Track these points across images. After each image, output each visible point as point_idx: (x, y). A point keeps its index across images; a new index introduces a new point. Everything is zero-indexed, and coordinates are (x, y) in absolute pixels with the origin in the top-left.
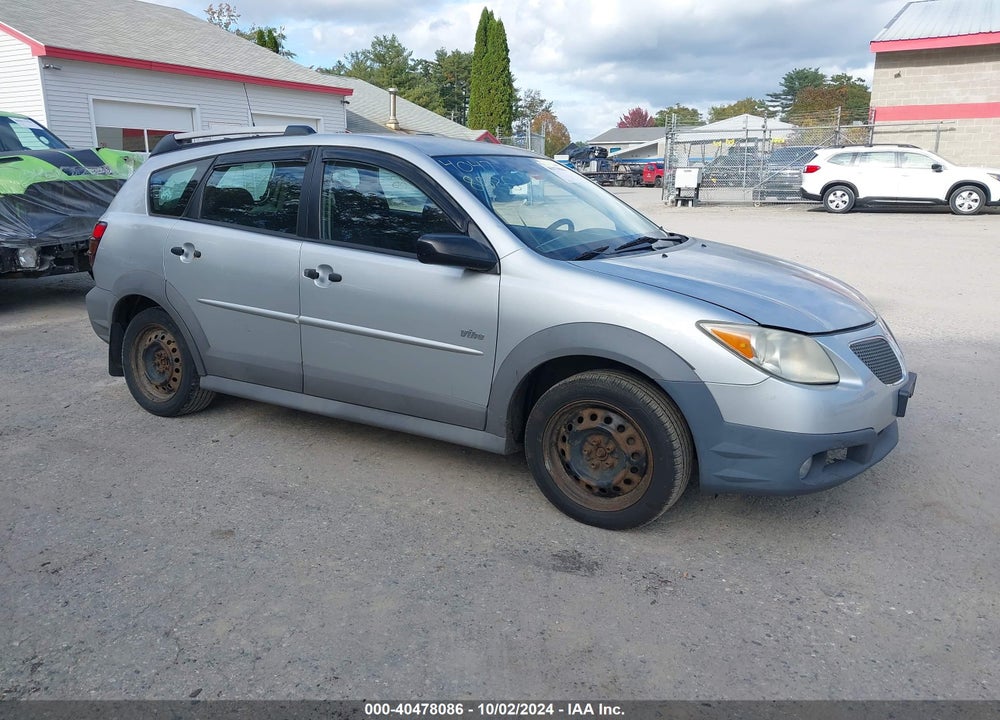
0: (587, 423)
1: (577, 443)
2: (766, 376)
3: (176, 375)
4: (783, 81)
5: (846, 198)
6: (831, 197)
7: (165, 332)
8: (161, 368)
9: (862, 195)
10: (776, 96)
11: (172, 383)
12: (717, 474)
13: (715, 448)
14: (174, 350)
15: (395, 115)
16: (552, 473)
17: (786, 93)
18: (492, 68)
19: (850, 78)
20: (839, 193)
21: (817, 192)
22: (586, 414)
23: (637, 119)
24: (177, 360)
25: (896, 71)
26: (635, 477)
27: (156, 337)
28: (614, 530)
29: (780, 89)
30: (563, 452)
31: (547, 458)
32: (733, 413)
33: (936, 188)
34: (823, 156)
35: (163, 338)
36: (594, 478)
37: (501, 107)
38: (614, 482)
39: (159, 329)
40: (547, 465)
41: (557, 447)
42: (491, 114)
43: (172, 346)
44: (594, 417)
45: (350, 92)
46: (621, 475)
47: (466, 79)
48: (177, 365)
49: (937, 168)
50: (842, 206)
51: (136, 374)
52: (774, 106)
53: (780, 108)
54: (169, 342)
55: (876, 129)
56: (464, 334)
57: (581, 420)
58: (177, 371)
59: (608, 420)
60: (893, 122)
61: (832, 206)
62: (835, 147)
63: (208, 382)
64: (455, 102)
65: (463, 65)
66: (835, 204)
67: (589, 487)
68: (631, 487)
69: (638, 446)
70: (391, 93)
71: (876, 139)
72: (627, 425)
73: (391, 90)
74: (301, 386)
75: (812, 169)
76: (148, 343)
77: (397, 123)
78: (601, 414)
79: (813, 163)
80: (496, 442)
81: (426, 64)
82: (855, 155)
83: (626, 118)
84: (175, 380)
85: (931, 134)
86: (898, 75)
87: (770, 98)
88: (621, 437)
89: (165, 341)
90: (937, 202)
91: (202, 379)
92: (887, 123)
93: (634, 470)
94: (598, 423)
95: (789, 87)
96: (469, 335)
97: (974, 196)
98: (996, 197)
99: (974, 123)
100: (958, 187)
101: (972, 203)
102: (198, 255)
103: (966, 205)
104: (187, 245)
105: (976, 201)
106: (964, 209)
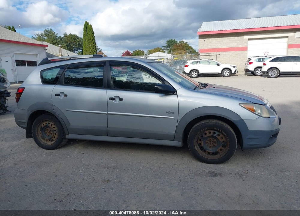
0: (208, 135)
1: (205, 140)
2: (258, 116)
3: (55, 135)
4: (166, 43)
5: (196, 74)
6: (192, 74)
7: (50, 121)
8: (48, 134)
9: (200, 73)
10: (165, 47)
11: (53, 138)
12: (248, 144)
13: (247, 137)
14: (54, 127)
15: (61, 53)
16: (197, 150)
17: (168, 46)
18: (89, 39)
19: (184, 42)
20: (194, 72)
21: (188, 72)
22: (207, 132)
23: (127, 54)
24: (55, 131)
25: (204, 39)
26: (223, 148)
27: (46, 124)
28: (218, 164)
29: (166, 45)
30: (200, 144)
31: (195, 146)
32: (251, 127)
33: (218, 70)
34: (189, 62)
35: (49, 124)
36: (211, 150)
37: (93, 50)
38: (217, 151)
39: (46, 121)
40: (196, 148)
41: (198, 143)
42: (90, 52)
43: (53, 126)
44: (210, 133)
45: (47, 46)
46: (220, 148)
47: (74, 42)
48: (55, 132)
49: (218, 65)
50: (196, 76)
51: (38, 137)
52: (165, 50)
53: (166, 50)
54: (52, 125)
55: (201, 55)
56: (167, 112)
57: (206, 134)
58: (55, 134)
59: (215, 133)
60: (205, 53)
61: (193, 76)
62: (192, 60)
63: (69, 136)
64: (71, 49)
65: (73, 38)
66: (193, 75)
67: (209, 153)
68: (222, 151)
69: (224, 140)
70: (59, 46)
71: (201, 57)
72: (220, 134)
73: (60, 45)
74: (108, 134)
75: (187, 66)
76: (43, 126)
77: (62, 56)
78: (212, 131)
79: (187, 64)
80: (179, 144)
81: (60, 38)
82: (197, 62)
83: (124, 53)
84: (54, 137)
85: (214, 56)
86: (205, 41)
87: (163, 47)
88: (219, 138)
89: (50, 125)
90: (219, 73)
91: (67, 135)
92: (203, 53)
93: (223, 146)
94: (212, 134)
95: (168, 44)
96: (169, 113)
97: (228, 72)
98: (233, 72)
99: (225, 53)
100: (224, 69)
101: (228, 74)
102: (66, 96)
103: (226, 74)
104: (61, 93)
105: (228, 73)
106: (226, 75)
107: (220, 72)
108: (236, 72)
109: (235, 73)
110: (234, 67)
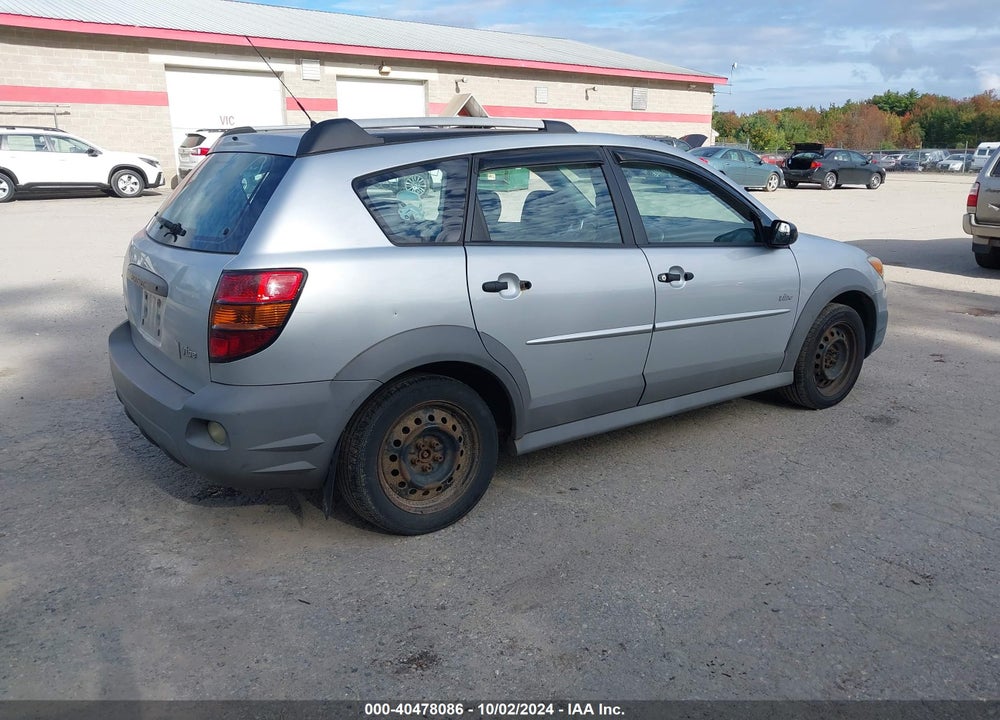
0: (832, 340)
1: (824, 355)
3: (460, 461)
9: (22, 182)
11: (455, 473)
14: (454, 428)
22: (828, 334)
24: (460, 439)
27: (417, 422)
30: (817, 366)
38: (841, 372)
43: (450, 425)
44: (833, 334)
48: (461, 446)
49: (92, 152)
54: (445, 421)
56: (781, 299)
57: (826, 339)
58: (462, 453)
59: (838, 334)
76: (403, 437)
78: (834, 331)
84: (458, 468)
89: (438, 420)
90: (101, 186)
94: (837, 337)
96: (785, 298)
97: (134, 179)
98: (152, 180)
99: (86, 108)
100: (117, 169)
101: (137, 188)
102: (527, 285)
103: (128, 189)
104: (502, 276)
105: (136, 183)
106: (128, 192)
107: (105, 181)
108: (161, 182)
109: (157, 185)
110: (152, 163)
